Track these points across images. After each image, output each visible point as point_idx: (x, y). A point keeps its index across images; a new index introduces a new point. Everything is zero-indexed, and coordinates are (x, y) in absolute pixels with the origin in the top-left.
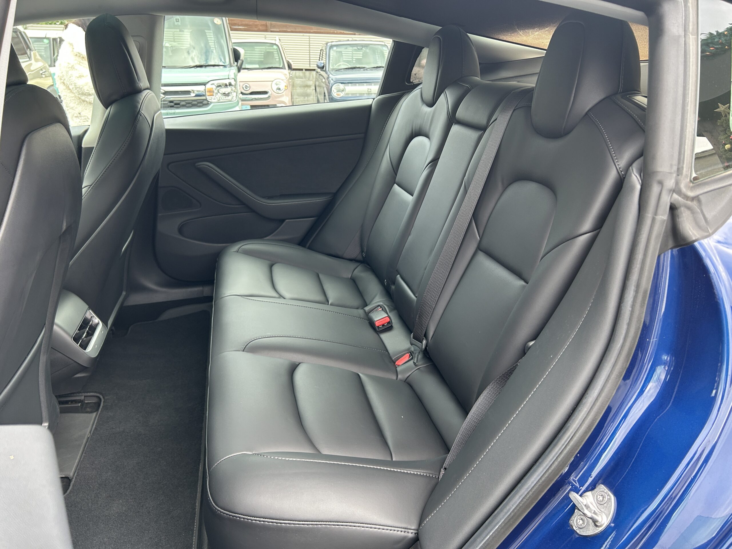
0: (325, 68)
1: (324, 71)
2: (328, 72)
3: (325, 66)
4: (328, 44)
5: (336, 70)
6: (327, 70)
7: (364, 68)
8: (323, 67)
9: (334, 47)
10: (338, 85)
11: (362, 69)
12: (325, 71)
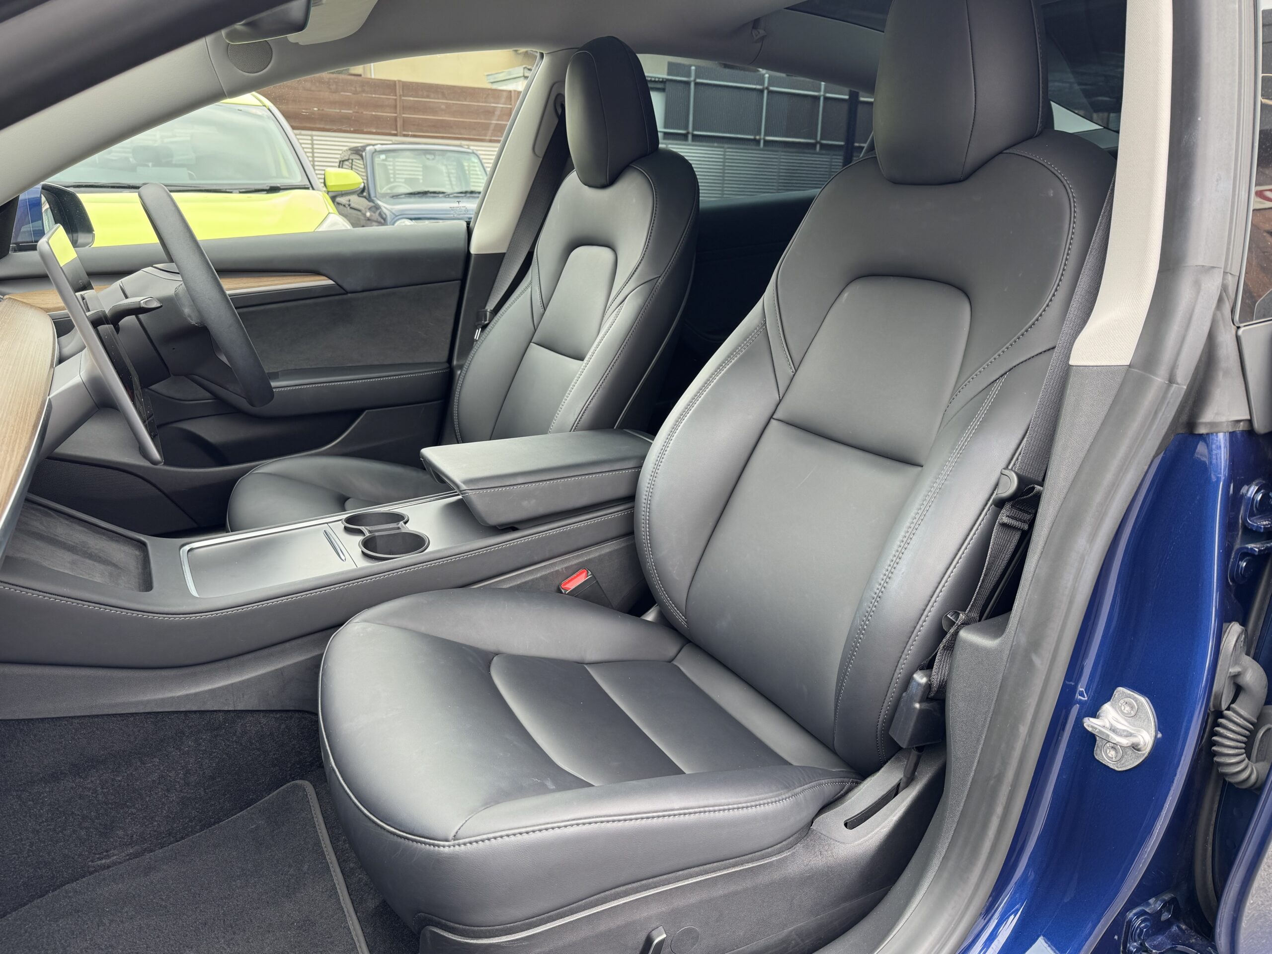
0: (366, 191)
1: (365, 197)
2: (375, 199)
3: (366, 188)
4: (368, 148)
5: (391, 195)
6: (372, 195)
7: (443, 193)
8: (363, 190)
9: (382, 154)
10: (404, 222)
11: (441, 195)
12: (369, 199)
